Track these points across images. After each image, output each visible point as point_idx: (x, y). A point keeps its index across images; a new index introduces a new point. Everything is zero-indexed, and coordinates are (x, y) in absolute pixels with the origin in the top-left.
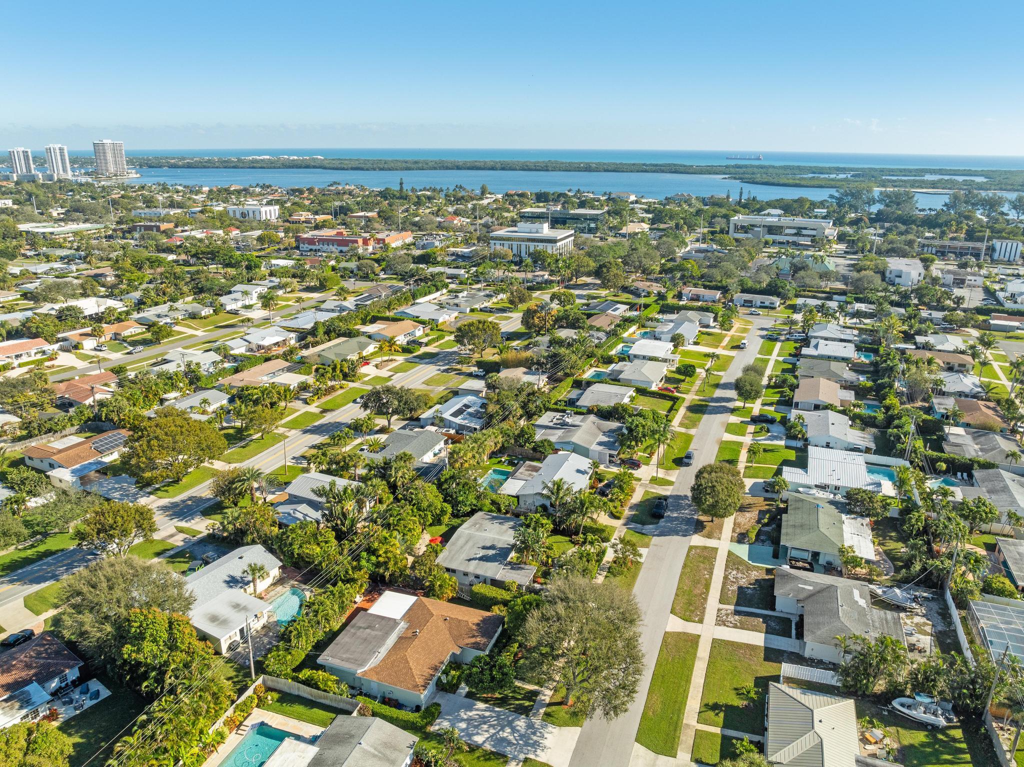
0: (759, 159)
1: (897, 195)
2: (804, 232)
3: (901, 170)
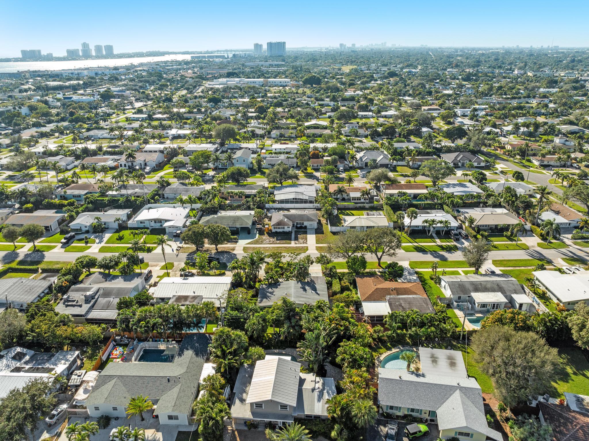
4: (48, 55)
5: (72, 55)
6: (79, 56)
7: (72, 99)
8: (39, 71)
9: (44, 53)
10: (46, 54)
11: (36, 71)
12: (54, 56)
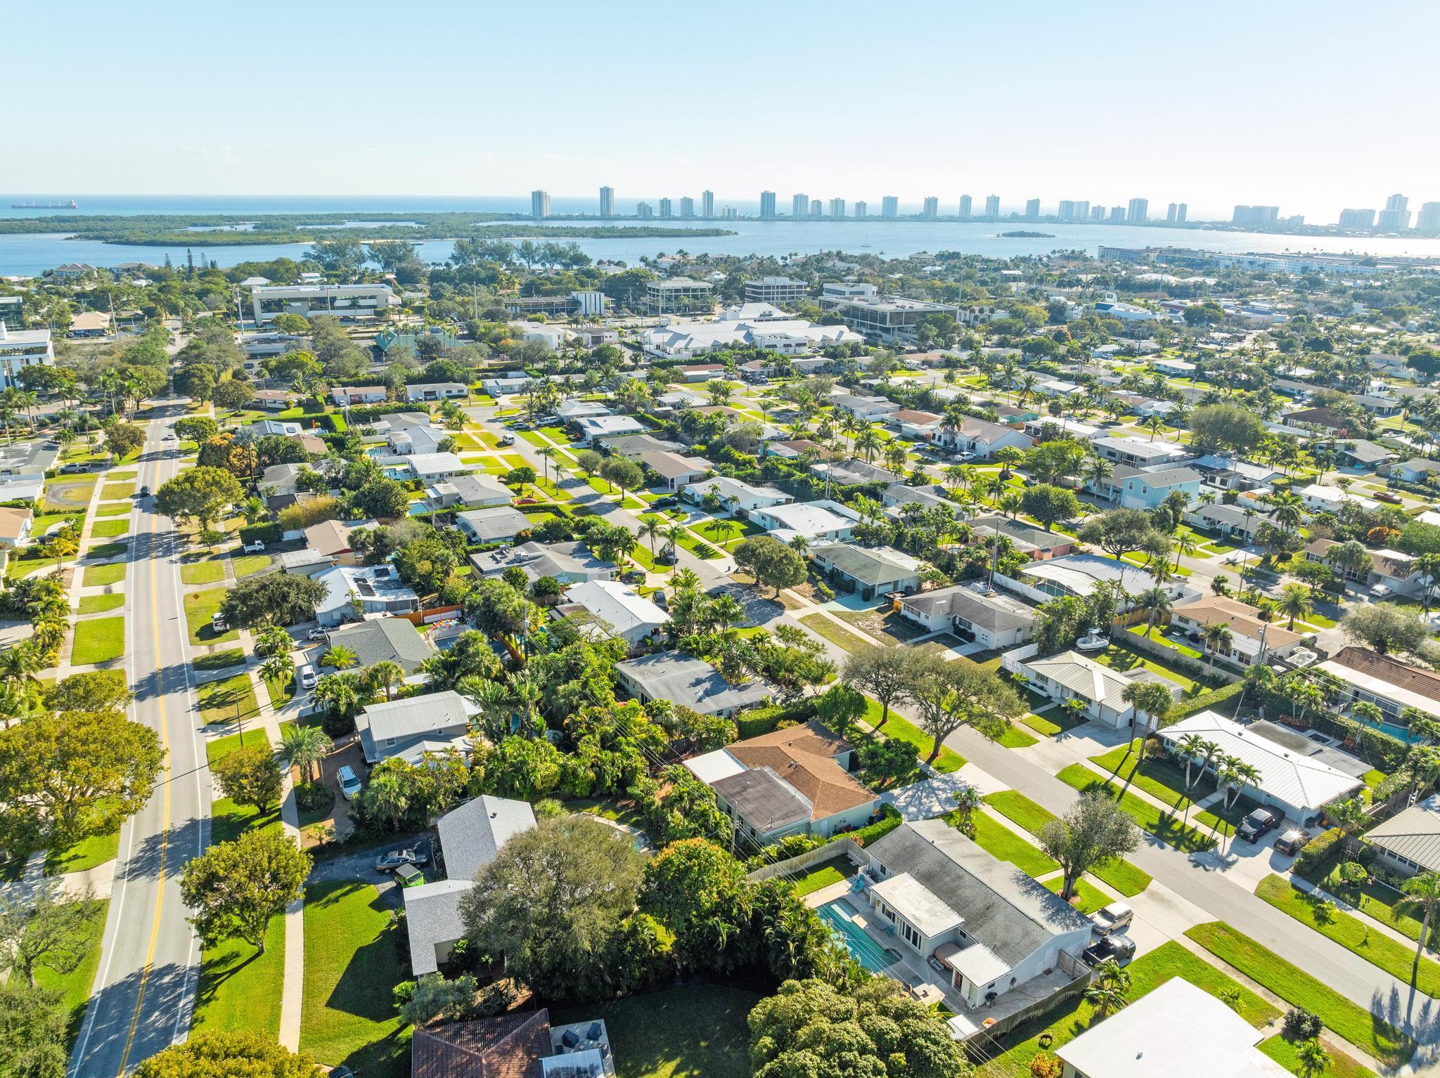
0: (70, 206)
1: (393, 248)
2: (362, 302)
3: (308, 217)
4: (1293, 219)
5: (1353, 223)
6: (1370, 226)
7: (1110, 311)
8: (1189, 251)
9: (1284, 214)
10: (1287, 217)
11: (1180, 251)
12: (1306, 222)
